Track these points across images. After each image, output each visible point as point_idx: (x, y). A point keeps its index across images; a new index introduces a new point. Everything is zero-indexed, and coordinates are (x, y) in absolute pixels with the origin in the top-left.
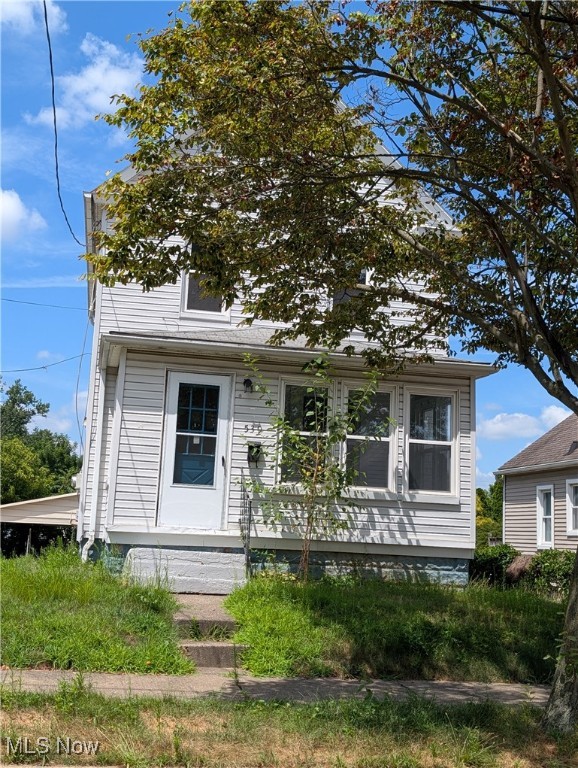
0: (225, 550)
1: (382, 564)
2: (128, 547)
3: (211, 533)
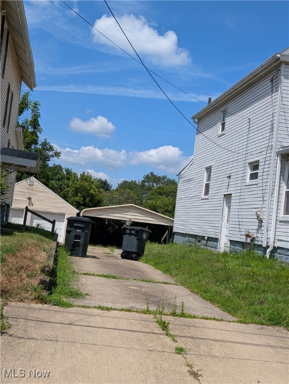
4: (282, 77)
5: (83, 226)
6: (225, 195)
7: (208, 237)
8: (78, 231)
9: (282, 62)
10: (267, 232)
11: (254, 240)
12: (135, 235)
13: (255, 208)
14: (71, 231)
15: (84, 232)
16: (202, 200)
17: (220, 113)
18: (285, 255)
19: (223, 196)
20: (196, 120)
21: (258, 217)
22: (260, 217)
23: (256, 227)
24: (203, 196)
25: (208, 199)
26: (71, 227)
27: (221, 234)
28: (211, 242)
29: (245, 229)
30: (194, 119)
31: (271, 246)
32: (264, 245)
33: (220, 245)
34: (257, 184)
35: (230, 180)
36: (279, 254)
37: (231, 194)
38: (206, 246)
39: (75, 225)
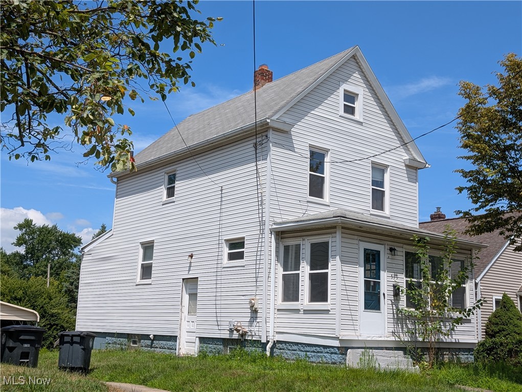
0: (387, 349)
1: (445, 353)
2: (347, 348)
3: (382, 339)
4: (271, 145)
5: (33, 338)
6: (183, 279)
7: (154, 335)
8: (26, 345)
9: (269, 128)
10: (266, 324)
11: (245, 335)
12: (80, 344)
13: (243, 296)
14: (15, 347)
15: (34, 346)
16: (137, 285)
17: (164, 173)
18: (289, 350)
19: (182, 281)
20: (115, 180)
21: (252, 307)
22: (255, 306)
23: (248, 319)
24: (138, 281)
25: (151, 284)
26: (15, 342)
27: (180, 330)
28: (162, 342)
29: (230, 322)
30: (112, 177)
31: (271, 341)
32: (264, 340)
33: (179, 345)
34: (244, 266)
35: (193, 261)
36: (280, 349)
37: (197, 278)
38: (151, 347)
39: (22, 337)
